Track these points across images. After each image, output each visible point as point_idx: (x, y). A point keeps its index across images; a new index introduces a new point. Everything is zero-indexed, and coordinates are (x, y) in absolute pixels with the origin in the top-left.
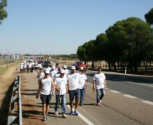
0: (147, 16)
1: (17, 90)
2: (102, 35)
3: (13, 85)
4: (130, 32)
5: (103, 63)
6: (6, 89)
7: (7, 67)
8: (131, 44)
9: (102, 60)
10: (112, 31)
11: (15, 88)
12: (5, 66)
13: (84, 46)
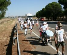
0: (59, 1)
1: (16, 28)
2: (44, 8)
3: (15, 27)
4: (53, 7)
5: (45, 18)
6: (13, 28)
7: (13, 21)
8: (54, 11)
9: (44, 17)
10: (47, 7)
11: (15, 28)
12: (12, 20)
13: (38, 13)
